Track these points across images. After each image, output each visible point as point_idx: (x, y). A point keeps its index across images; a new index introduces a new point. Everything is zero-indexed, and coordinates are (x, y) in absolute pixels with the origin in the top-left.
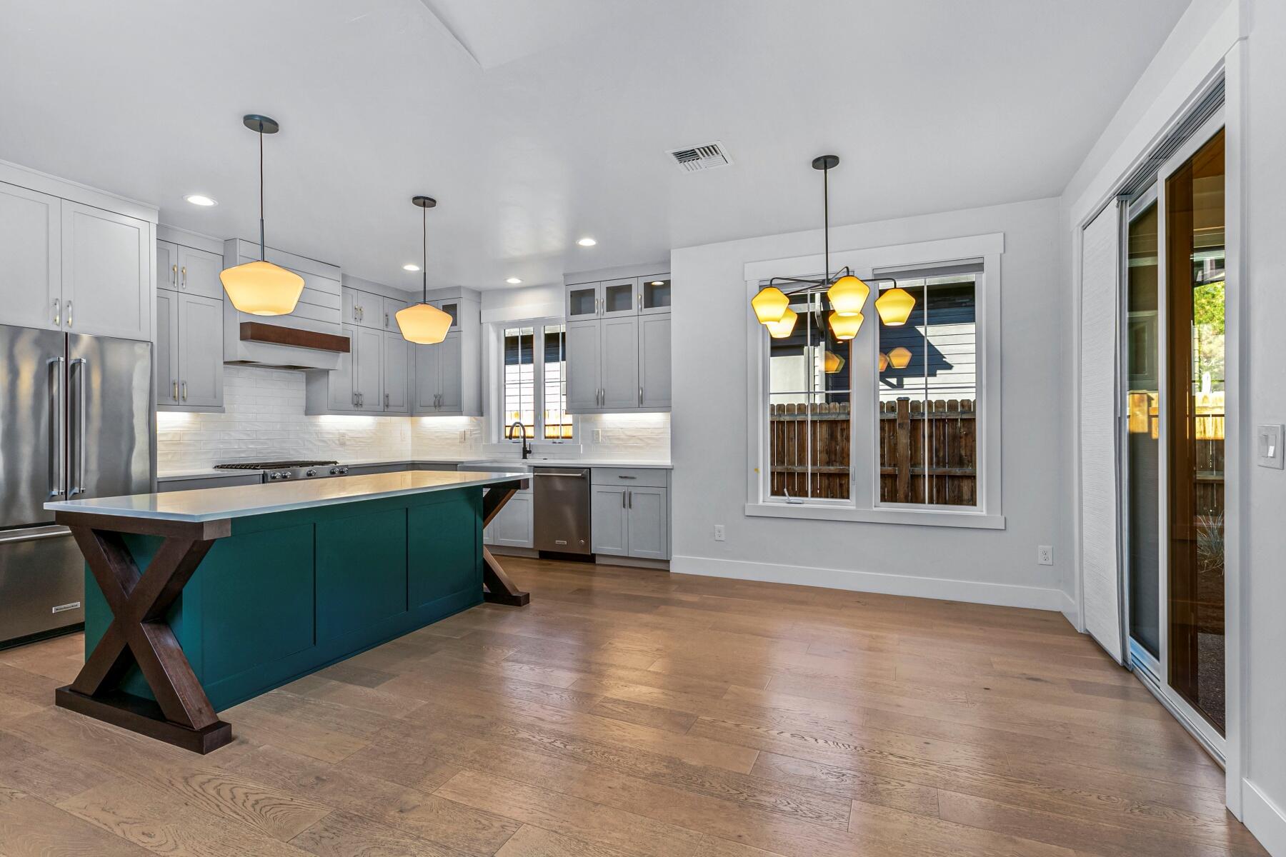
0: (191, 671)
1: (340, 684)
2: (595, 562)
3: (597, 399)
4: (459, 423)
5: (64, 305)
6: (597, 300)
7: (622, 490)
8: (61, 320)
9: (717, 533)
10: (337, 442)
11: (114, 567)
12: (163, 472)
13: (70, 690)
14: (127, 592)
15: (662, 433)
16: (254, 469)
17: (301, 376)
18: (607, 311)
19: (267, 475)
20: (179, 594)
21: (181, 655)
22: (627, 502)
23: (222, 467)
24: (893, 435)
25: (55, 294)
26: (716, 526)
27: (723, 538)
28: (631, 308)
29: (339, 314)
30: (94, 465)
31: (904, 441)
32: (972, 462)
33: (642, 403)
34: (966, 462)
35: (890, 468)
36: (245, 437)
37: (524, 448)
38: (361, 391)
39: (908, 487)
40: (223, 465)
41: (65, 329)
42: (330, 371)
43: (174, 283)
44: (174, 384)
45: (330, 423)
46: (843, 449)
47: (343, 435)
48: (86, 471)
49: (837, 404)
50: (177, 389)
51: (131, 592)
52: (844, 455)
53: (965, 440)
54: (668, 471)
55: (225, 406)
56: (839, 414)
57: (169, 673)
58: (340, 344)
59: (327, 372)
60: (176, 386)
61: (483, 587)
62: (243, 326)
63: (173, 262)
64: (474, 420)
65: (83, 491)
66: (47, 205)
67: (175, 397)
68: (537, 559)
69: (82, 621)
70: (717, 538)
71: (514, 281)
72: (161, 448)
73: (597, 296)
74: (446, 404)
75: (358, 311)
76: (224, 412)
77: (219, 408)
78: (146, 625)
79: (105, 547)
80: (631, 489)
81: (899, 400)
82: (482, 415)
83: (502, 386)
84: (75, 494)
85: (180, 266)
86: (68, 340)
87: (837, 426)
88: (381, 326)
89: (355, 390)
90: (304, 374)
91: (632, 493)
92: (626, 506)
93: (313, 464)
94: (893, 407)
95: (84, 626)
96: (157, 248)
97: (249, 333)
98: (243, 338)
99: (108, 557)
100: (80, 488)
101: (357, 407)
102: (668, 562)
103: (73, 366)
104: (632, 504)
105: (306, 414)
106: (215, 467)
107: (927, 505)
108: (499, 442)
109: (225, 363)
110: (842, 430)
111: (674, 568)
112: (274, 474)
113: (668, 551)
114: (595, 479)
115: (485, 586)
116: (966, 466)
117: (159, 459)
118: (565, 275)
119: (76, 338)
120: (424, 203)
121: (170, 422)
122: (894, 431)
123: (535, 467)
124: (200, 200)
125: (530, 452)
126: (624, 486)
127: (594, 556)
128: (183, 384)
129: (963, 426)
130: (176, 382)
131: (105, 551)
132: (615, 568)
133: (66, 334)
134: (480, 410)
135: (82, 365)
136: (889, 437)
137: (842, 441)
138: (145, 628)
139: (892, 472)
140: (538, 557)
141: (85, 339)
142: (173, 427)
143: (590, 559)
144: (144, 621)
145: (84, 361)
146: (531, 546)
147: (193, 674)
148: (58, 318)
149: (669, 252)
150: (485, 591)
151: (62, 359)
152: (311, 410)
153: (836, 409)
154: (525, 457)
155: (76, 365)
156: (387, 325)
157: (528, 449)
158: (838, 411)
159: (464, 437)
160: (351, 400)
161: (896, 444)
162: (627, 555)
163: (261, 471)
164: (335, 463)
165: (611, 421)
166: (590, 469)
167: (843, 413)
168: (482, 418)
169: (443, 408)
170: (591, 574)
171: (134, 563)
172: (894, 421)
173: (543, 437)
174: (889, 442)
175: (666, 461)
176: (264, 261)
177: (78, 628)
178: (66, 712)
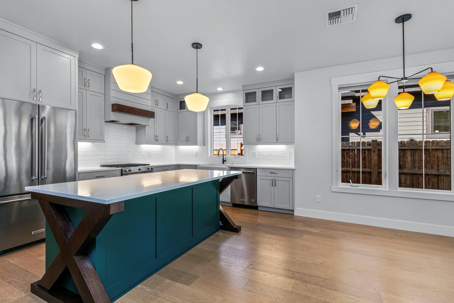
0: (101, 284)
1: (171, 282)
2: (258, 209)
3: (257, 139)
4: (195, 148)
5: (38, 92)
6: (257, 96)
7: (273, 178)
8: (36, 99)
9: (317, 199)
10: (148, 156)
11: (60, 223)
12: (81, 168)
13: (38, 285)
14: (67, 238)
15: (285, 154)
16: (117, 167)
17: (134, 128)
18: (262, 101)
19: (123, 170)
20: (94, 240)
21: (95, 274)
22: (274, 184)
23: (104, 166)
24: (370, 155)
25: (34, 87)
26: (316, 195)
27: (320, 201)
28: (273, 100)
29: (150, 102)
30: (51, 166)
31: (375, 158)
32: (406, 167)
33: (278, 141)
34: (403, 167)
35: (369, 169)
36: (113, 153)
37: (223, 159)
38: (158, 134)
39: (377, 177)
40: (104, 165)
41: (38, 103)
42: (146, 126)
43: (85, 86)
44: (85, 130)
45: (145, 147)
46: (347, 161)
47: (150, 153)
48: (48, 168)
49: (345, 143)
50: (86, 132)
51: (69, 238)
52: (348, 164)
53: (403, 158)
54: (293, 170)
55: (105, 140)
56: (346, 147)
57: (90, 286)
58: (150, 114)
59: (145, 126)
60: (86, 131)
61: (220, 223)
62: (113, 105)
63: (84, 77)
64: (201, 147)
65: (46, 177)
66: (31, 45)
67: (85, 135)
68: (232, 207)
69: (45, 238)
70: (317, 201)
71: (220, 89)
72: (79, 158)
73: (257, 94)
74: (189, 141)
75: (156, 101)
76: (104, 142)
77: (103, 141)
78: (77, 257)
79: (55, 212)
80: (275, 178)
81: (373, 141)
82: (204, 145)
83: (212, 134)
84: (42, 179)
85: (87, 78)
86: (39, 108)
87: (345, 152)
88: (165, 108)
89: (155, 134)
90: (135, 127)
91: (276, 180)
92: (273, 186)
93: (140, 165)
94: (370, 144)
95: (45, 240)
96: (78, 70)
97: (116, 108)
98: (113, 110)
99: (57, 218)
100: (45, 176)
101: (156, 141)
102: (293, 211)
103: (42, 120)
104: (276, 184)
105: (136, 144)
106: (101, 166)
107: (424, 189)
108: (211, 156)
109: (106, 122)
110: (347, 153)
111: (296, 214)
112: (126, 169)
113: (293, 205)
114: (259, 173)
115: (220, 222)
116: (403, 169)
117: (79, 162)
118: (243, 86)
119: (44, 107)
120: (197, 46)
121: (83, 146)
122: (370, 154)
123: (231, 167)
124: (97, 46)
125: (225, 161)
126: (272, 177)
127: (258, 206)
128: (88, 130)
129: (402, 152)
130: (86, 129)
131: (55, 214)
132: (268, 212)
133: (39, 105)
134: (204, 143)
135: (46, 120)
136: (368, 156)
137: (347, 158)
138: (76, 258)
139: (370, 171)
140: (232, 206)
141: (48, 108)
142: (83, 149)
143: (256, 208)
144: (76, 255)
145: (46, 118)
146: (230, 201)
147: (102, 286)
148: (35, 99)
149: (294, 74)
150: (220, 225)
151: (37, 116)
152: (138, 142)
153: (344, 145)
154: (223, 163)
155: (43, 119)
156: (167, 108)
157: (225, 160)
158: (345, 145)
159: (197, 154)
160: (154, 139)
161: (371, 160)
162: (274, 207)
163: (120, 168)
164: (149, 165)
165: (261, 148)
166: (256, 169)
167: (348, 146)
168: (205, 146)
169: (189, 143)
170: (257, 215)
171: (70, 220)
172: (371, 149)
173: (230, 155)
174: (368, 159)
175: (292, 166)
176: (133, 64)
177: (43, 241)
178: (36, 298)
